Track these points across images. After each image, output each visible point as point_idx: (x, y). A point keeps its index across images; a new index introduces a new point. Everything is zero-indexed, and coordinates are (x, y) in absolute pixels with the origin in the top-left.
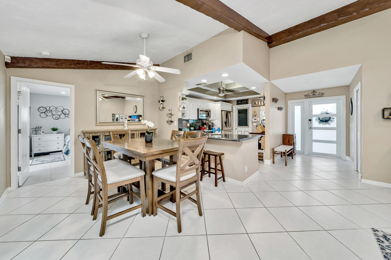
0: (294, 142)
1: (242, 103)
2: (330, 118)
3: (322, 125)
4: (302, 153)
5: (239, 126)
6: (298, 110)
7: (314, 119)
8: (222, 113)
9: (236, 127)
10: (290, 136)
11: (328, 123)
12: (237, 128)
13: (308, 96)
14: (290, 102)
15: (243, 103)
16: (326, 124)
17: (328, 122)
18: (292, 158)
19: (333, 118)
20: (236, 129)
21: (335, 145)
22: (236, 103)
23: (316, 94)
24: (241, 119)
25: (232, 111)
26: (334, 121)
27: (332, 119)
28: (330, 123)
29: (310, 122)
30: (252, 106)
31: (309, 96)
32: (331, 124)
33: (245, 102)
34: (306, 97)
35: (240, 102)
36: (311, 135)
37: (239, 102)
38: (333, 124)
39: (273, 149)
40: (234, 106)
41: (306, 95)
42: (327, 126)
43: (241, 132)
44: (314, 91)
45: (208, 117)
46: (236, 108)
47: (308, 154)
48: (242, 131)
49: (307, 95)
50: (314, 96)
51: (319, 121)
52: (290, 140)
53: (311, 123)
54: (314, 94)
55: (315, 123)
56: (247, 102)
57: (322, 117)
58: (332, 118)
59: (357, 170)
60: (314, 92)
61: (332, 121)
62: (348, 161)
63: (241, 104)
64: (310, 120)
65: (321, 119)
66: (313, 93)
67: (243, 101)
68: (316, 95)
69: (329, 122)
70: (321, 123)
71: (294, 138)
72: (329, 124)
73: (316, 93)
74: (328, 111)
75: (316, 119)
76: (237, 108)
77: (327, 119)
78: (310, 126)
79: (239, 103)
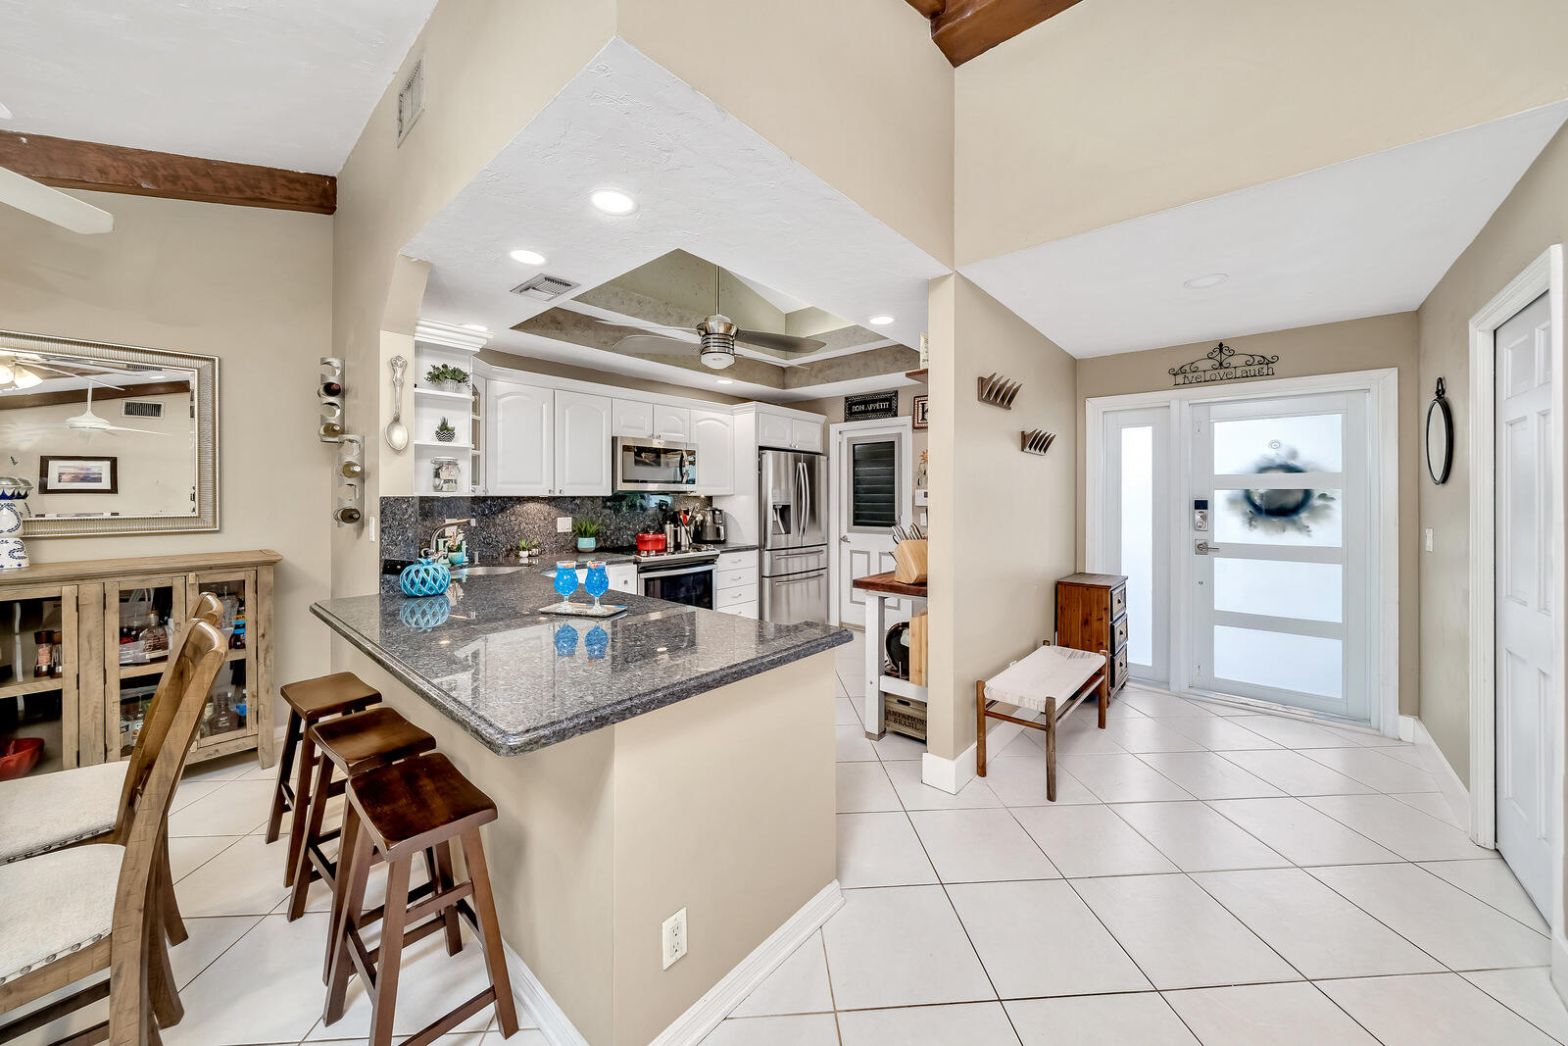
0: (1112, 627)
1: (868, 411)
2: (1307, 494)
3: (1263, 535)
4: (1158, 681)
5: (854, 525)
6: (1137, 447)
7: (1220, 499)
8: (760, 464)
9: (844, 532)
10: (1095, 594)
11: (1294, 523)
12: (851, 536)
13: (1190, 376)
14: (1094, 407)
15: (874, 411)
16: (1284, 531)
17: (1296, 518)
18: (1102, 724)
19: (1323, 496)
20: (844, 539)
21: (1335, 646)
22: (840, 410)
23: (1234, 361)
24: (868, 491)
25: (826, 453)
26: (1328, 511)
27: (1316, 502)
28: (1306, 523)
29: (1198, 517)
30: (914, 428)
31: (1195, 375)
32: (1312, 526)
33: (882, 405)
34: (1180, 379)
35: (859, 408)
36: (1206, 584)
37: (855, 408)
38: (1323, 531)
39: (980, 686)
40: (834, 429)
41: (1182, 371)
42: (1288, 537)
43: (866, 556)
44: (1221, 345)
45: (681, 482)
46: (845, 436)
47: (1192, 691)
48: (868, 553)
49: (1187, 368)
50: (1222, 372)
51: (1248, 508)
52: (1095, 615)
53: (1204, 518)
54: (1221, 364)
55: (1229, 524)
56: (890, 405)
57: (1262, 491)
58: (1317, 494)
59: (1497, 850)
60: (1221, 350)
61: (1316, 513)
62: (1413, 744)
63: (864, 415)
64: (1201, 505)
65: (1258, 502)
66: (1218, 358)
67: (875, 401)
68: (1233, 370)
69: (1304, 516)
70: (1259, 521)
71: (1115, 602)
72: (1304, 529)
73: (1230, 360)
74: (1294, 454)
75: (1232, 502)
76: (847, 435)
77: (1291, 501)
78: (1201, 537)
79: (856, 413)
